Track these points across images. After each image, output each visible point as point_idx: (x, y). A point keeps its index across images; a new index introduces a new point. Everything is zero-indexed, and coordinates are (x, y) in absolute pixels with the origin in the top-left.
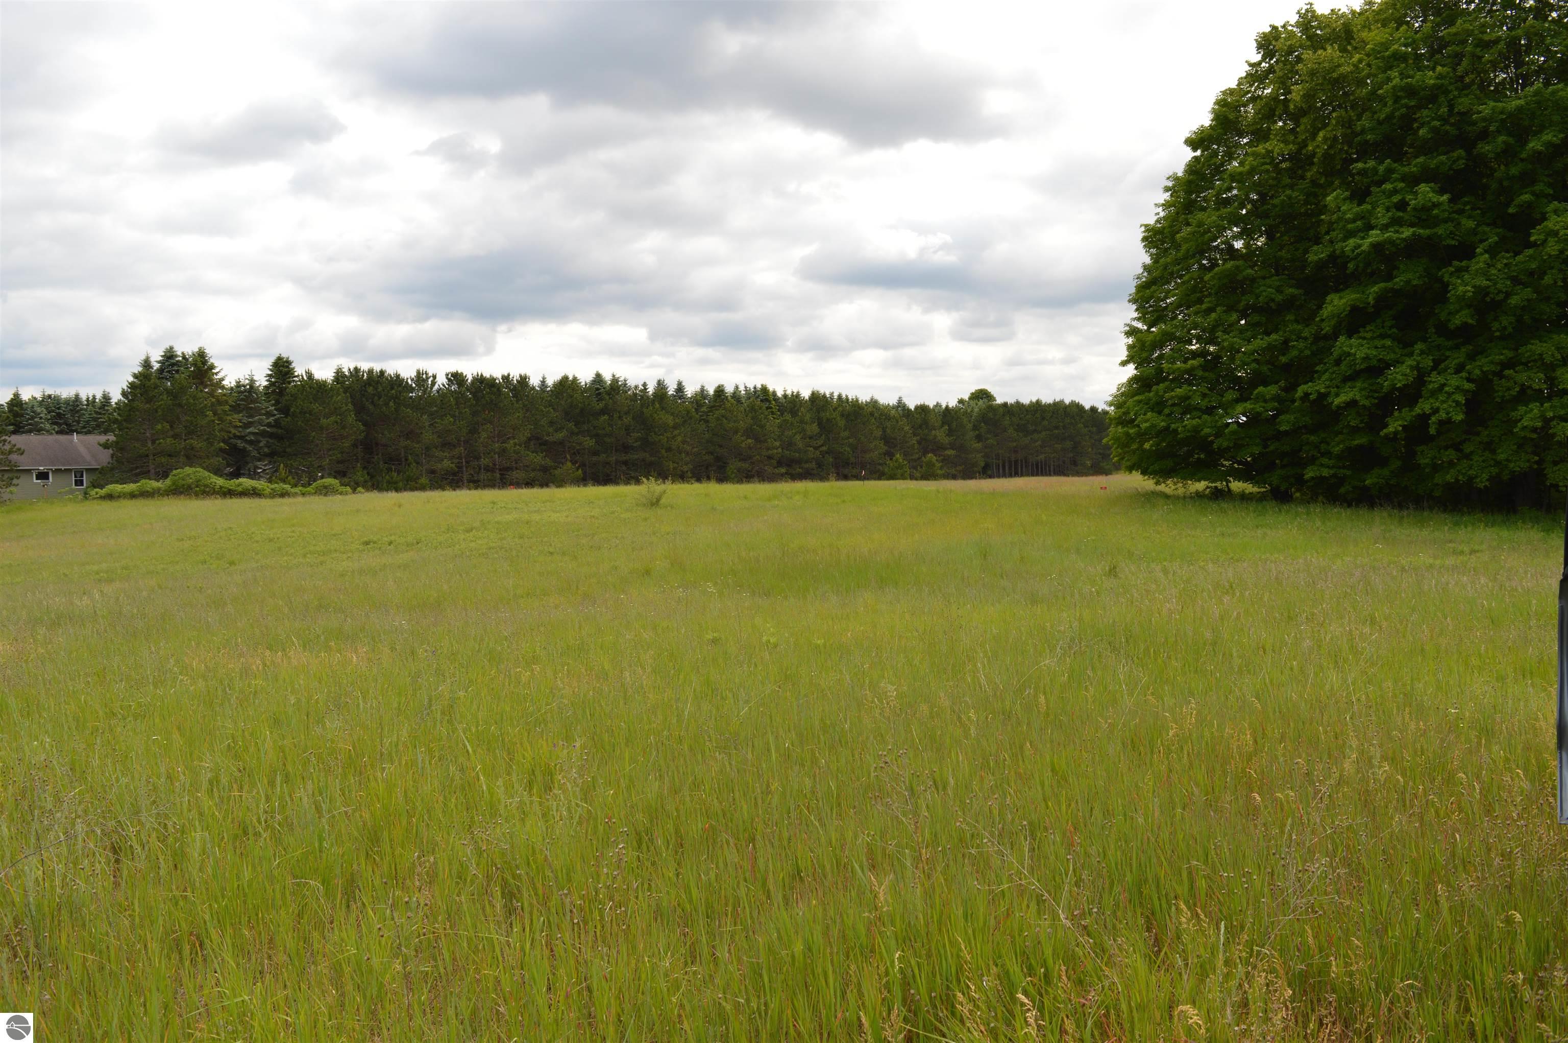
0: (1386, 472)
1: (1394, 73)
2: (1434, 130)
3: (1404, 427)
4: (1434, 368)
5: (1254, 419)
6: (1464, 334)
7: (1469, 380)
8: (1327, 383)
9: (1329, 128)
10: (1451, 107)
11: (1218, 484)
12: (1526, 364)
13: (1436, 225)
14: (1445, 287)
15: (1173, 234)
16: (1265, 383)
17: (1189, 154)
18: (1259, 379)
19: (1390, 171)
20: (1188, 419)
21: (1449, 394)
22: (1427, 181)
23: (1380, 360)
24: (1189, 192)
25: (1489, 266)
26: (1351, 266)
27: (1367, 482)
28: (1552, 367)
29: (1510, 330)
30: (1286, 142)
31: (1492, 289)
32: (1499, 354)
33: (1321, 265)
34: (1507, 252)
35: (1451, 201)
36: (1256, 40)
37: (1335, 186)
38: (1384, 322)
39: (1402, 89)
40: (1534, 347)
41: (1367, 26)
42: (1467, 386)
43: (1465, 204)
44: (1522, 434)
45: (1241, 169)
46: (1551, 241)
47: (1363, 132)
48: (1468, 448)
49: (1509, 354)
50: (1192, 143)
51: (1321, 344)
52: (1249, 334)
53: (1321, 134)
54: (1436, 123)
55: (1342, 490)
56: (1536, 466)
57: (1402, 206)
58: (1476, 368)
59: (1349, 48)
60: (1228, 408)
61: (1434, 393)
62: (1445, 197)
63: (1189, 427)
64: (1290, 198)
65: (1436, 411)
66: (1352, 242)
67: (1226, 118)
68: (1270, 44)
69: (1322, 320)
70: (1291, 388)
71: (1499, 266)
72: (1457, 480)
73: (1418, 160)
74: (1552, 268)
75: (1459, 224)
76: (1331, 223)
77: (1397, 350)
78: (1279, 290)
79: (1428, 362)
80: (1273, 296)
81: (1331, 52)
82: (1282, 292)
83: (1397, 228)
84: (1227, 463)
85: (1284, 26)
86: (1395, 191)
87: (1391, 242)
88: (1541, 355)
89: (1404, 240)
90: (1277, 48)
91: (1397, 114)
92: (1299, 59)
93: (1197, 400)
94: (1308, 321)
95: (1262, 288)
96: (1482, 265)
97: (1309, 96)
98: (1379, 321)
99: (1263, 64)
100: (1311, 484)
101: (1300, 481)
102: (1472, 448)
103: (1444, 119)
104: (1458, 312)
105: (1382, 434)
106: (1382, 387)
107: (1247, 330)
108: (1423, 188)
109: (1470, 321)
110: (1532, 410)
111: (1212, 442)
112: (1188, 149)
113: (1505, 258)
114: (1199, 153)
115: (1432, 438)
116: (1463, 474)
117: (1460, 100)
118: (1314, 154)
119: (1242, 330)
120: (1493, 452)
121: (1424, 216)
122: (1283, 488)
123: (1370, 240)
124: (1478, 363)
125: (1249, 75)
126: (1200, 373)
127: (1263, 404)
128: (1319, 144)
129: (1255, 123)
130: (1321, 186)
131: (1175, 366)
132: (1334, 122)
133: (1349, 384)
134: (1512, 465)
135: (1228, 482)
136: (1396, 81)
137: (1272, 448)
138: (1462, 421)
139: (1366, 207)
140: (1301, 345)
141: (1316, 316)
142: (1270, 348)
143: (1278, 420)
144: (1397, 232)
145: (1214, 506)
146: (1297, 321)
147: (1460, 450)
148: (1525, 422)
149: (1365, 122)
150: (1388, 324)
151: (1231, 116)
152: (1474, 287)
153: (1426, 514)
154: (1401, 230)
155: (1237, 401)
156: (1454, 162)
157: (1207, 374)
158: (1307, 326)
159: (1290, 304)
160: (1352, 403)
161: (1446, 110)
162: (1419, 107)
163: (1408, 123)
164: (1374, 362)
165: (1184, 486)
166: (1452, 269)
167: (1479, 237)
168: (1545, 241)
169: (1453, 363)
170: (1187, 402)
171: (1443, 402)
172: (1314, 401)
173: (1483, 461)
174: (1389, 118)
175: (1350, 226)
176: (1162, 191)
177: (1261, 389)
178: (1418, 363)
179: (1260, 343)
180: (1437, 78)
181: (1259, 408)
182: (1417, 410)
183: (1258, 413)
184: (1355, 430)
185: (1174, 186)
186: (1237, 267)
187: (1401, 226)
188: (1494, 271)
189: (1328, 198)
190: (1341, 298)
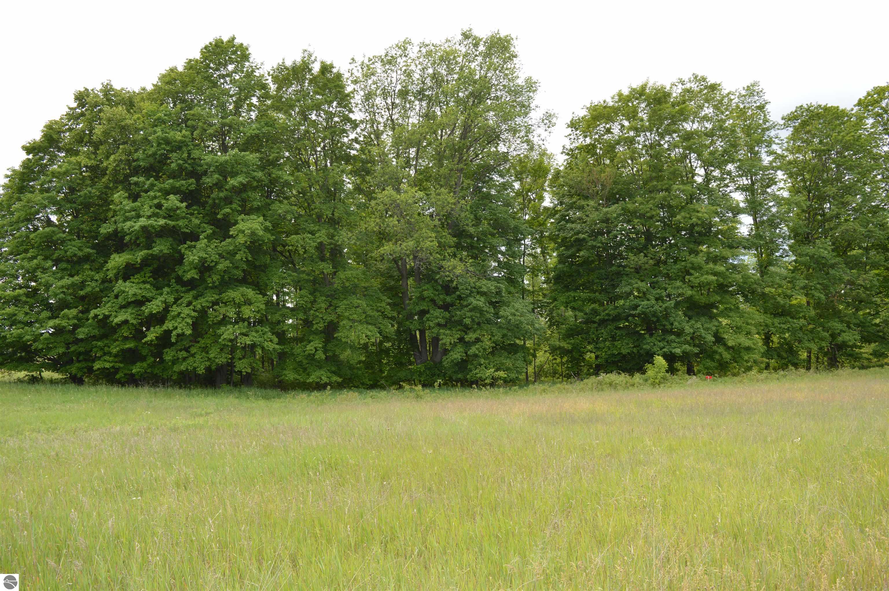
0: (145, 365)
1: (158, 129)
2: (179, 165)
3: (156, 337)
4: (175, 303)
5: (59, 331)
6: (191, 284)
7: (194, 311)
8: (110, 309)
9: (117, 154)
10: (189, 154)
11: (34, 374)
12: (225, 303)
13: (177, 220)
14: (182, 257)
15: (9, 207)
16: (69, 308)
17: (24, 156)
18: (64, 305)
19: (152, 185)
20: (14, 330)
21: (183, 318)
22: (175, 194)
23: (143, 296)
24: (22, 180)
25: (207, 246)
26: (127, 238)
27: (133, 371)
28: (239, 306)
29: (217, 283)
30: (90, 159)
31: (208, 260)
32: (210, 297)
33: (109, 237)
34: (216, 239)
35: (187, 207)
36: (75, 94)
37: (118, 189)
38: (145, 274)
39: (162, 139)
40: (229, 294)
41: (143, 99)
42: (194, 314)
43: (194, 210)
44: (223, 343)
45: (59, 170)
46: (241, 235)
47: (137, 160)
48: (193, 350)
49: (217, 297)
50: (28, 150)
51: (106, 285)
52: (59, 275)
53: (112, 157)
54: (181, 162)
55: (118, 376)
56: (230, 361)
57: (159, 206)
58: (199, 304)
59: (132, 110)
60: (42, 323)
61: (174, 318)
62: (184, 204)
63: (14, 335)
64: (90, 192)
65: (176, 328)
66: (128, 224)
67: (51, 136)
68: (83, 98)
69: (108, 270)
70: (86, 311)
71: (212, 247)
72: (187, 369)
73: (169, 181)
74: (240, 250)
75: (191, 221)
76: (115, 211)
77: (153, 291)
78: (80, 249)
79: (171, 299)
80: (76, 252)
81: (121, 109)
82: (82, 250)
83: (155, 218)
84: (40, 360)
85: (92, 90)
86: (155, 197)
87: (153, 227)
88: (234, 299)
89: (160, 226)
90: (88, 101)
91: (159, 153)
92: (100, 111)
93: (21, 317)
94: (98, 270)
95: (69, 247)
96: (203, 245)
97: (106, 134)
98: (142, 273)
99: (77, 110)
100: (98, 372)
101: (90, 370)
102: (195, 350)
103: (185, 160)
104: (189, 271)
105: (143, 341)
106: (144, 312)
107: (58, 273)
108: (172, 197)
109: (196, 277)
110: (229, 329)
111: (31, 345)
112: (24, 153)
113: (215, 243)
114: (31, 156)
115: (173, 344)
116: (191, 366)
117: (194, 151)
118: (107, 168)
119: (54, 273)
120: (207, 353)
121: (171, 214)
122: (79, 376)
123: (139, 224)
124: (199, 301)
125: (68, 114)
126: (24, 299)
127: (67, 321)
128: (110, 163)
129: (70, 144)
130: (110, 188)
131: (6, 293)
132: (120, 151)
133: (123, 310)
134: (217, 360)
135: (41, 371)
136: (159, 134)
137: (72, 349)
138: (190, 335)
139: (137, 204)
140: (94, 284)
141: (103, 267)
142: (73, 285)
143: (76, 332)
144: (156, 221)
145: (32, 388)
146: (91, 269)
147: (189, 352)
148: (225, 336)
149: (140, 154)
150: (148, 275)
151: (55, 136)
152: (199, 257)
153: (169, 390)
154: (158, 220)
155: (50, 318)
156: (189, 185)
157: (28, 300)
158: (98, 273)
159: (87, 259)
160: (126, 322)
161: (186, 155)
162: (172, 151)
163: (164, 160)
164: (139, 298)
165: (9, 375)
166: (186, 246)
167: (201, 229)
168: (237, 235)
169: (185, 301)
170: (14, 318)
171: (180, 323)
172: (101, 320)
173: (202, 358)
174: (155, 154)
175: (127, 214)
176: (3, 177)
177: (66, 311)
178: (166, 300)
179: (67, 281)
180: (182, 137)
181: (64, 323)
182: (165, 327)
183: (63, 326)
184: (126, 338)
185: (12, 175)
186: (53, 232)
187: (158, 218)
188: (210, 249)
189: (115, 196)
190: (120, 257)
